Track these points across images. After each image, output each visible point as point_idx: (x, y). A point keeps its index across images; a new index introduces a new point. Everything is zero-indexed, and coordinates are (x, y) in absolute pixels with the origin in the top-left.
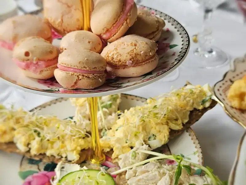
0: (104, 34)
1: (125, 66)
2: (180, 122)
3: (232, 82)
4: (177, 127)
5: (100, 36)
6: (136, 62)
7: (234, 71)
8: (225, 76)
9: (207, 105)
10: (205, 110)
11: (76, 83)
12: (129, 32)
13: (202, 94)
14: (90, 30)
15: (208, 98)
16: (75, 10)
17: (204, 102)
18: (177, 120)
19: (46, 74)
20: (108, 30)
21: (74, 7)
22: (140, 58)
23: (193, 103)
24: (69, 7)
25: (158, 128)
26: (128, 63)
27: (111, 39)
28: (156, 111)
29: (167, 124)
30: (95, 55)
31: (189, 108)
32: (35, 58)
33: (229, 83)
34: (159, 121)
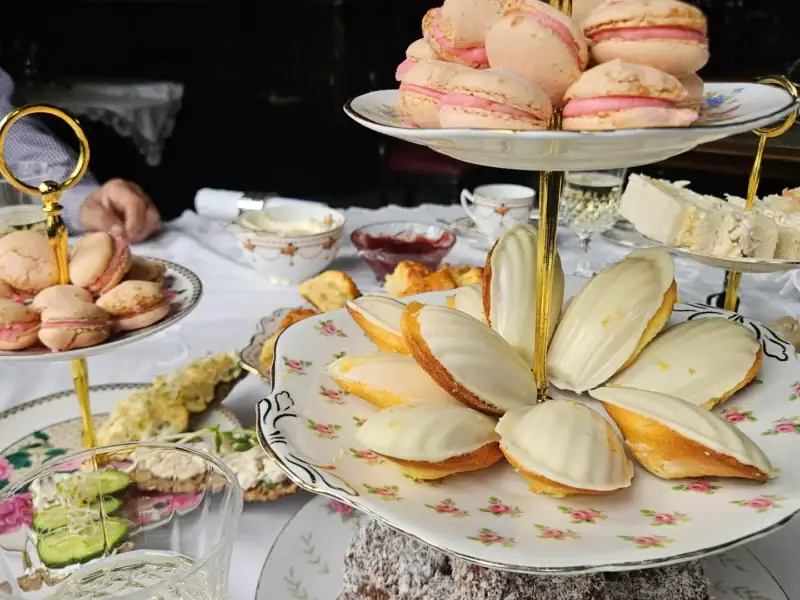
0: (93, 284)
1: (131, 314)
2: (201, 401)
3: (262, 345)
4: (199, 407)
5: (87, 288)
6: (145, 307)
7: (263, 333)
8: (253, 339)
9: (236, 374)
10: (234, 382)
11: (73, 340)
12: (126, 277)
13: (228, 360)
14: (70, 283)
15: (236, 365)
16: (45, 262)
17: (231, 371)
18: (197, 398)
19: (25, 339)
20: (98, 280)
21: (42, 259)
22: (148, 301)
23: (217, 376)
24: (35, 260)
25: (172, 411)
26: (136, 308)
27: (104, 289)
28: (167, 389)
29: (184, 405)
30: (90, 306)
31: (212, 382)
32: (7, 322)
33: (259, 347)
34: (172, 402)
